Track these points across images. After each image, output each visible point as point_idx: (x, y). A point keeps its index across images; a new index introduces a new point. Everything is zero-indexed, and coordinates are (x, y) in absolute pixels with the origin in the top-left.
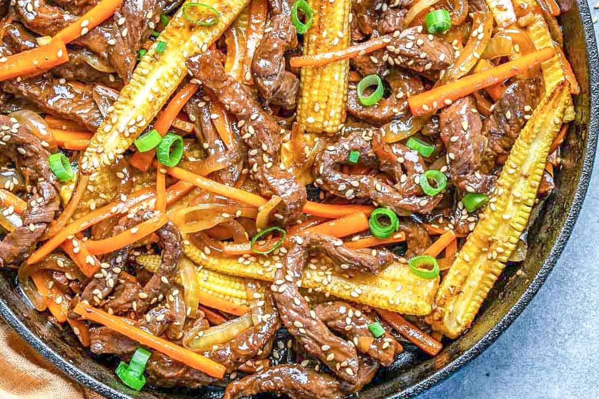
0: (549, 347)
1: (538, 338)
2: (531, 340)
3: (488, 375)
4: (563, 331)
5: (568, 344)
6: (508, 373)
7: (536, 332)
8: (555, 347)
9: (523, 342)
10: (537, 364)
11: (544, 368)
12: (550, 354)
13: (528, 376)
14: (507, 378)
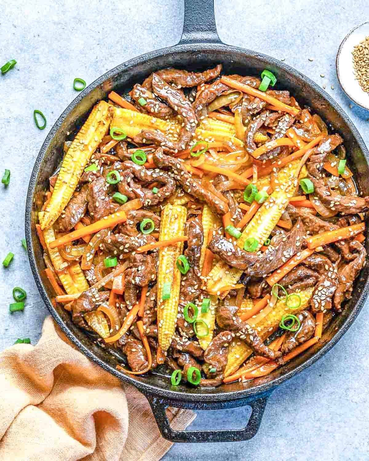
0: (353, 361)
1: (347, 356)
2: (343, 358)
3: (320, 376)
4: (360, 353)
5: (363, 359)
6: (331, 374)
7: (346, 353)
8: (356, 362)
9: (339, 359)
10: (346, 370)
11: (350, 372)
12: (353, 365)
13: (341, 376)
14: (331, 377)
